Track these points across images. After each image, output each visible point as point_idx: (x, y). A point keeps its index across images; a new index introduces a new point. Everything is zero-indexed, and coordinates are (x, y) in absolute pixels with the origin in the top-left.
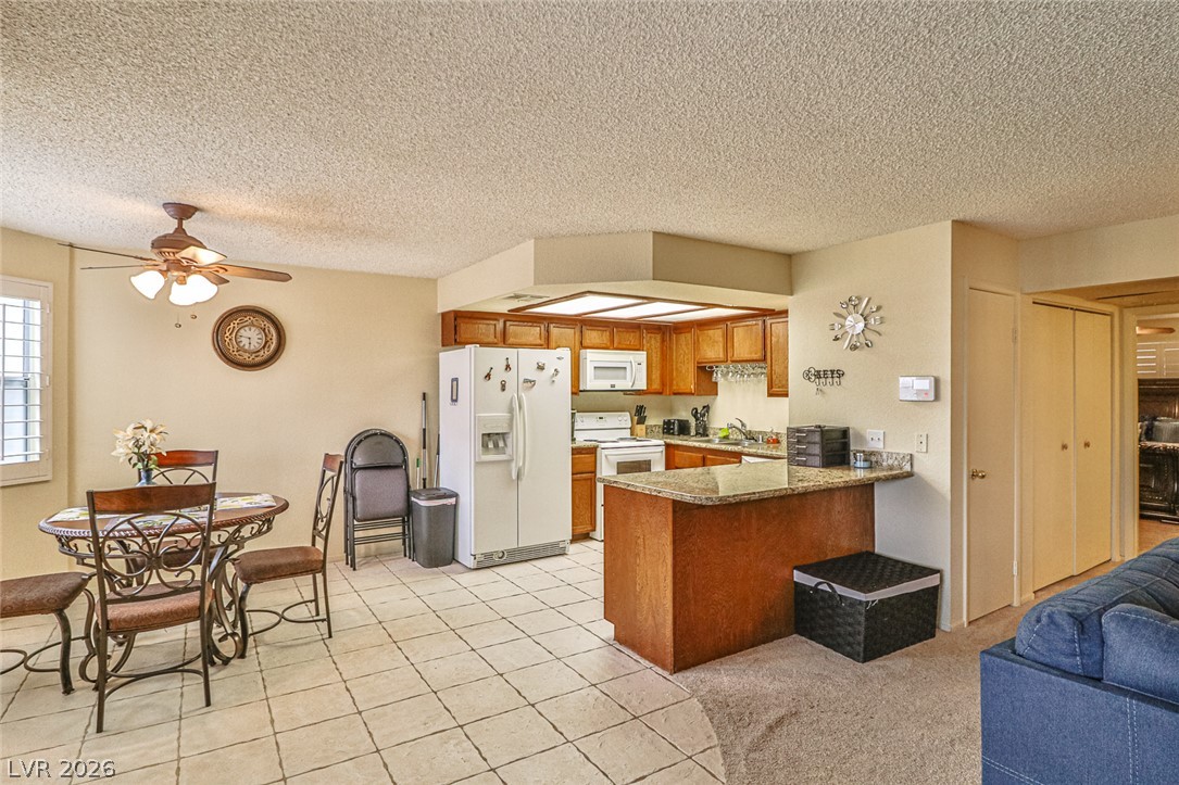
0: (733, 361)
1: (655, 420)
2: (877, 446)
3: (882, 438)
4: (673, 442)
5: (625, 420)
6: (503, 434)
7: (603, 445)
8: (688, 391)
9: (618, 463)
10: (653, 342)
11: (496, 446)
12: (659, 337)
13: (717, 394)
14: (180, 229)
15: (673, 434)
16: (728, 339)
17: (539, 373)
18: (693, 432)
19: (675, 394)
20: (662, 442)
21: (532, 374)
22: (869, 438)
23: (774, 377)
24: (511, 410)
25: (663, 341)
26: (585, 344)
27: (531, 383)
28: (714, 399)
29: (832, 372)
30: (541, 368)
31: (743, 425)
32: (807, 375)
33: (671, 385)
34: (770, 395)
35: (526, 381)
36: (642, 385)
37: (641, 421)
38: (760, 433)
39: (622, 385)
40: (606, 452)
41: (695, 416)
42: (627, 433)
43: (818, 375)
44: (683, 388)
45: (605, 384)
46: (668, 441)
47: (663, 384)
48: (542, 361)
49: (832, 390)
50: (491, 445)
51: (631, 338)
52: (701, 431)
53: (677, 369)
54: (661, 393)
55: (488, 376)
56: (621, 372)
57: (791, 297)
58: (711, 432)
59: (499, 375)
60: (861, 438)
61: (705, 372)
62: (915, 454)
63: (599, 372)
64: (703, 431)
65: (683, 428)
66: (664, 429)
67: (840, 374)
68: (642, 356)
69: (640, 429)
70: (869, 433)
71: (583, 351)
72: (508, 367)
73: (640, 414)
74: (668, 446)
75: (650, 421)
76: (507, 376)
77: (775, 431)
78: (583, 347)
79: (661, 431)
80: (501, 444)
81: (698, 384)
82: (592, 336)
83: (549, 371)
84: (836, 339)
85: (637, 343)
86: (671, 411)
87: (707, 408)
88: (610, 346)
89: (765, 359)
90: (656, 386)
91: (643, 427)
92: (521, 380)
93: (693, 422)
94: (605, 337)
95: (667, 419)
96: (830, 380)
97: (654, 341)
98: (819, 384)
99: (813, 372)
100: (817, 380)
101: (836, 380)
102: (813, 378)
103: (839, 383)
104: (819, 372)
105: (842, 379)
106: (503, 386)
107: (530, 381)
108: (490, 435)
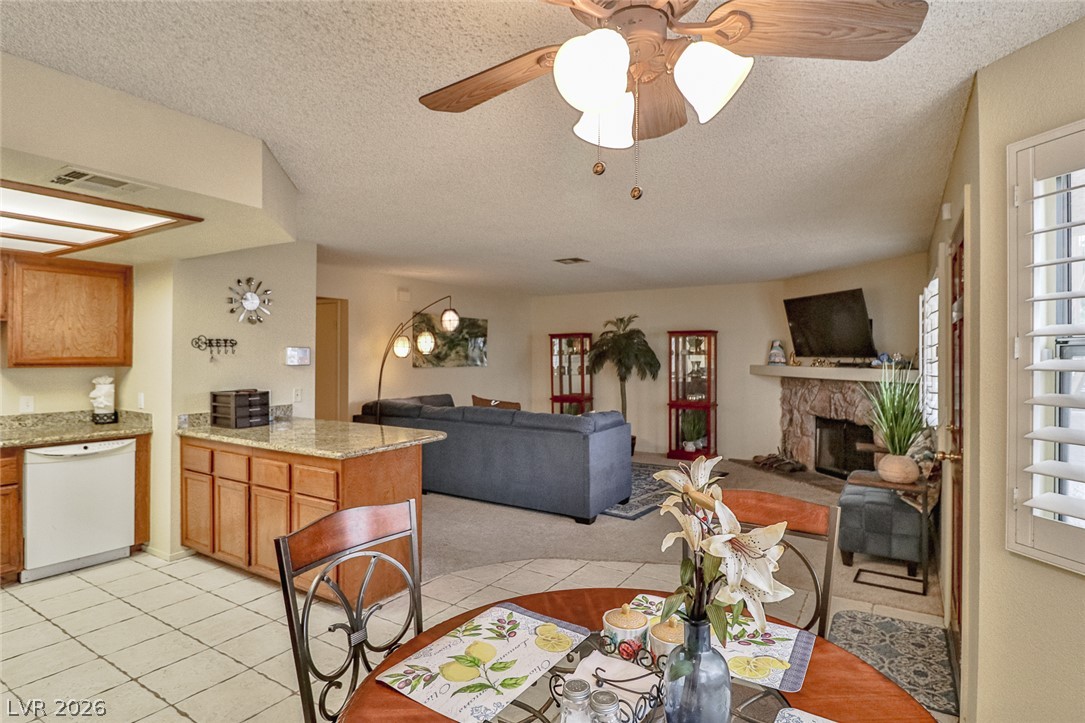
29: (226, 341)
32: (197, 343)
43: (210, 343)
49: (223, 355)
62: (294, 404)
67: (233, 344)
84: (232, 311)
96: (222, 349)
98: (211, 352)
99: (204, 340)
100: (208, 349)
101: (229, 349)
102: (204, 346)
103: (233, 352)
104: (210, 341)
105: (235, 348)
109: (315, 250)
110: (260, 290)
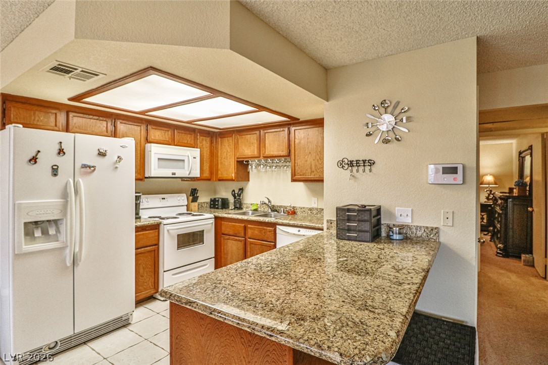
0: (264, 157)
1: (204, 199)
2: (408, 221)
3: (410, 215)
4: (220, 215)
5: (183, 199)
6: (56, 222)
7: (165, 222)
8: (230, 178)
9: (178, 235)
10: (204, 142)
11: (46, 232)
12: (208, 139)
13: (249, 181)
15: (217, 208)
16: (261, 142)
17: (101, 159)
18: (232, 206)
19: (220, 180)
20: (212, 216)
21: (92, 160)
22: (397, 214)
23: (297, 168)
24: (65, 195)
25: (211, 143)
26: (149, 139)
27: (88, 168)
28: (247, 184)
29: (364, 161)
30: (102, 154)
31: (269, 202)
32: (341, 164)
33: (217, 174)
34: (293, 180)
35: (84, 166)
36: (197, 173)
37: (195, 199)
38: (281, 207)
39: (180, 173)
40: (168, 227)
41: (234, 196)
42: (184, 210)
43: (351, 164)
44: (225, 176)
45: (167, 172)
46: (217, 214)
47: (211, 173)
48: (103, 149)
49: (363, 175)
50: (37, 234)
51: (189, 138)
52: (238, 206)
53: (221, 163)
54: (209, 180)
55: (34, 160)
56: (181, 164)
57: (327, 103)
58: (244, 206)
59: (48, 158)
60: (391, 215)
61: (243, 165)
62: (442, 228)
63: (162, 162)
64: (239, 206)
65: (225, 204)
66: (211, 204)
67: (371, 163)
68: (196, 152)
69: (194, 205)
70: (398, 211)
71: (148, 145)
72: (61, 152)
73: (193, 195)
74: (216, 218)
75: (200, 200)
76: (59, 161)
77: (292, 206)
78: (147, 141)
79: (208, 206)
80: (52, 231)
81: (237, 173)
82: (155, 134)
83: (112, 157)
84: (369, 135)
85: (192, 142)
86: (215, 191)
87: (241, 190)
88: (172, 142)
89: (289, 155)
90: (207, 174)
91: (196, 204)
92: (78, 166)
93: (231, 200)
94: (167, 135)
95: (213, 197)
96: (361, 168)
97: (206, 142)
98: (352, 171)
99: (346, 161)
100: (350, 168)
101: (367, 168)
102: (347, 166)
103: (370, 170)
104: (351, 162)
105: (373, 167)
106: (55, 171)
107: (90, 167)
108: (36, 223)
109: (476, 40)
110: (398, 111)
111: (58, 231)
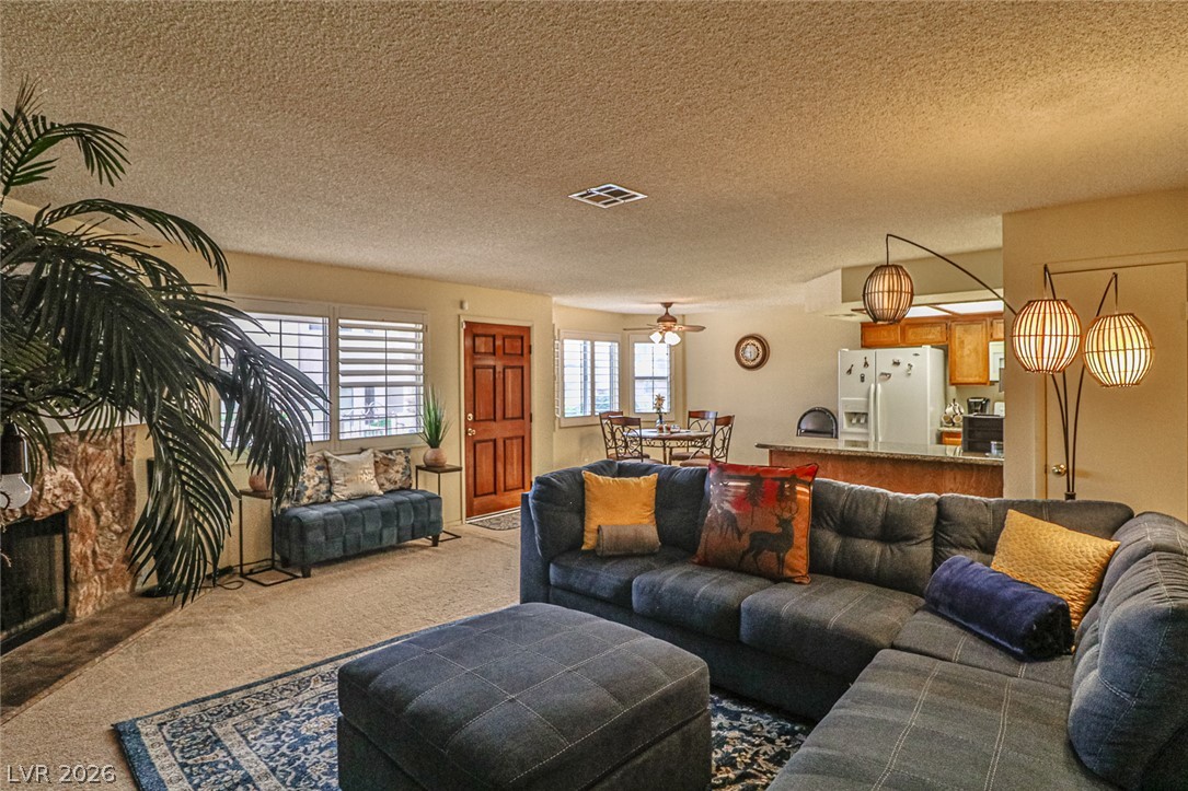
6: (864, 413)
11: (858, 421)
14: (667, 313)
17: (895, 367)
21: (889, 369)
27: (888, 376)
30: (897, 363)
35: (882, 374)
48: (897, 359)
50: (854, 421)
55: (850, 371)
59: (859, 370)
72: (866, 364)
76: (866, 371)
78: (991, 339)
80: (862, 420)
83: (904, 366)
92: (878, 374)
106: (862, 379)
107: (886, 374)
108: (856, 414)
111: (866, 421)
